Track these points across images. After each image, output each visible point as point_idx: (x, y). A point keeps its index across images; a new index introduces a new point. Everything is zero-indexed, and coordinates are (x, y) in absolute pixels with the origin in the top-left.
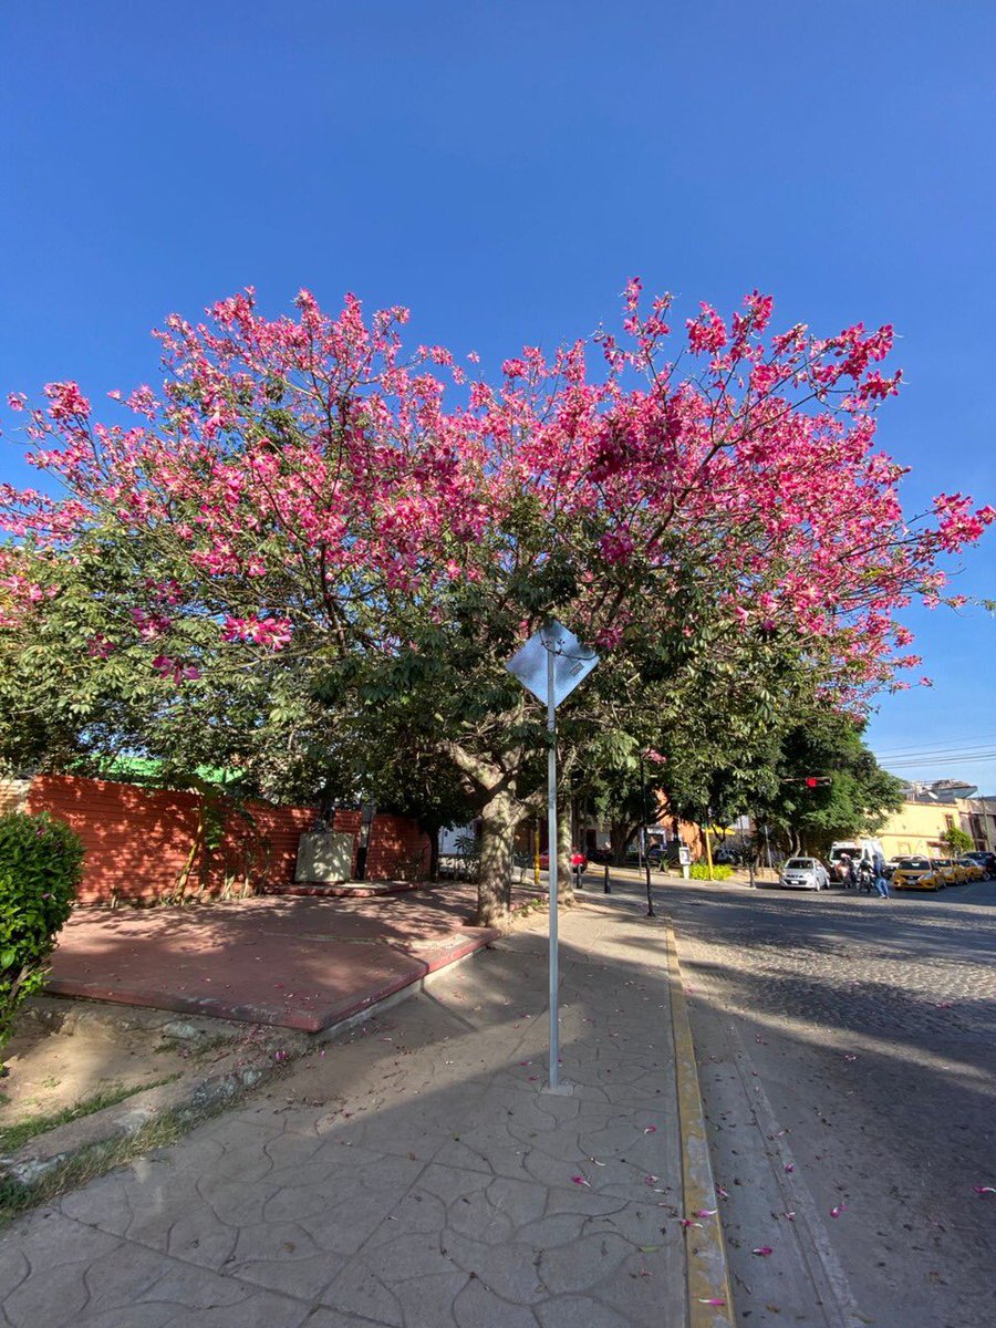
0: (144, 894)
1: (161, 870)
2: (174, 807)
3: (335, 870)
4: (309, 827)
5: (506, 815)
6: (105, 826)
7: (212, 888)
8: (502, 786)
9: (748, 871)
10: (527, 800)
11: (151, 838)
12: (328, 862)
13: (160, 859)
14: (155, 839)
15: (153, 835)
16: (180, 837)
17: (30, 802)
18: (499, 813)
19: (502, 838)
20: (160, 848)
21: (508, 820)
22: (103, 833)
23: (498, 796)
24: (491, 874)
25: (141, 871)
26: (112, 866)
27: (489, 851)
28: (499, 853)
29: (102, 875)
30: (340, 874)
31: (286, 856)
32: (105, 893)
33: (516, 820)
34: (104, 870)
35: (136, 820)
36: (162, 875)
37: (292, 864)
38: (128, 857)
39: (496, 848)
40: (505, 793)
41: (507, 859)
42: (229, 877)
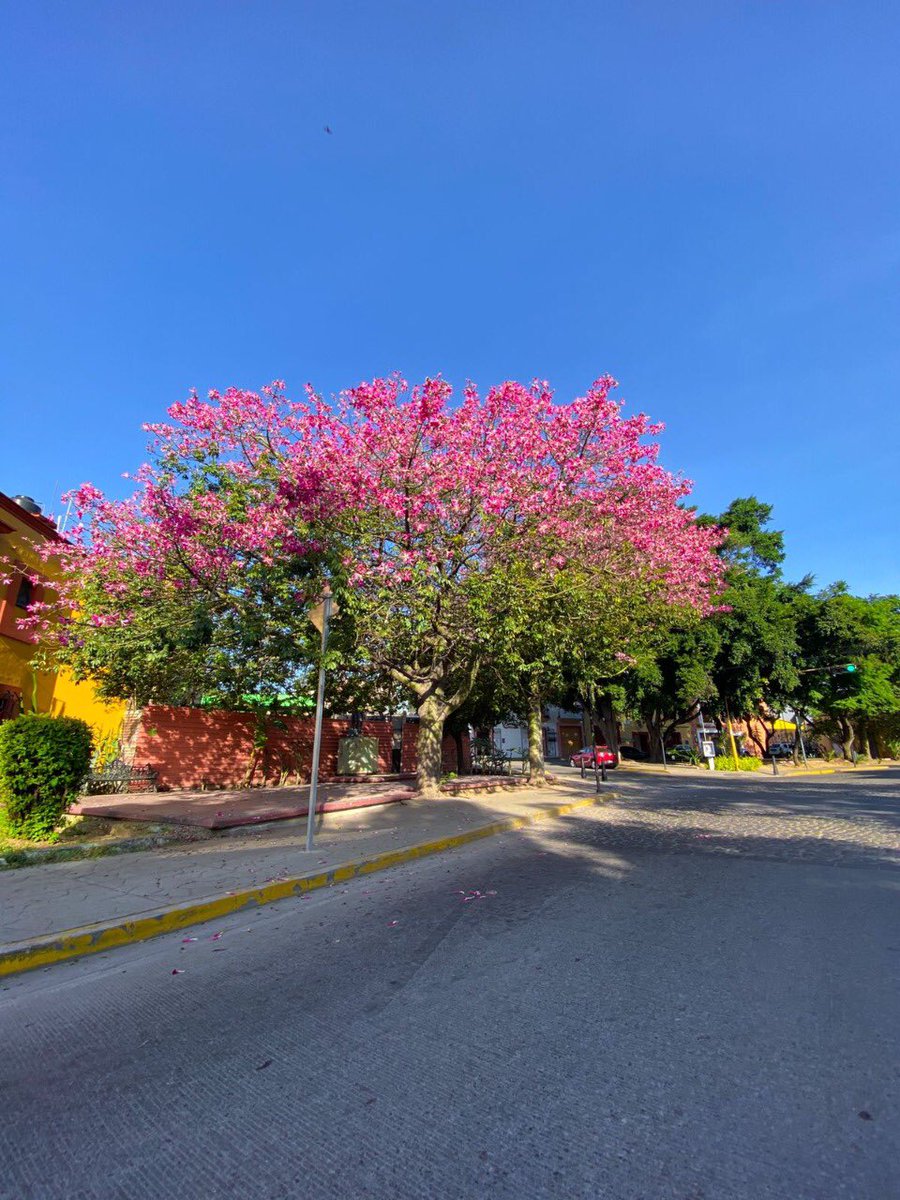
0: (225, 783)
1: (235, 766)
2: (240, 724)
3: (364, 765)
4: (345, 734)
5: (434, 713)
6: (192, 738)
7: (273, 779)
8: (431, 692)
9: (792, 762)
10: (450, 701)
11: (225, 746)
12: (358, 760)
13: (234, 759)
14: (228, 746)
15: (227, 743)
16: (245, 744)
17: (144, 724)
18: (429, 713)
19: (431, 730)
20: (233, 753)
21: (436, 717)
22: (191, 742)
23: (428, 699)
24: (424, 757)
25: (221, 768)
26: (201, 765)
27: (422, 740)
28: (429, 741)
29: (195, 770)
30: (369, 769)
31: (330, 756)
32: (198, 782)
33: (442, 717)
34: (196, 767)
35: (214, 734)
36: (237, 770)
37: (335, 762)
38: (211, 758)
39: (426, 738)
40: (433, 698)
41: (435, 746)
42: (284, 771)
